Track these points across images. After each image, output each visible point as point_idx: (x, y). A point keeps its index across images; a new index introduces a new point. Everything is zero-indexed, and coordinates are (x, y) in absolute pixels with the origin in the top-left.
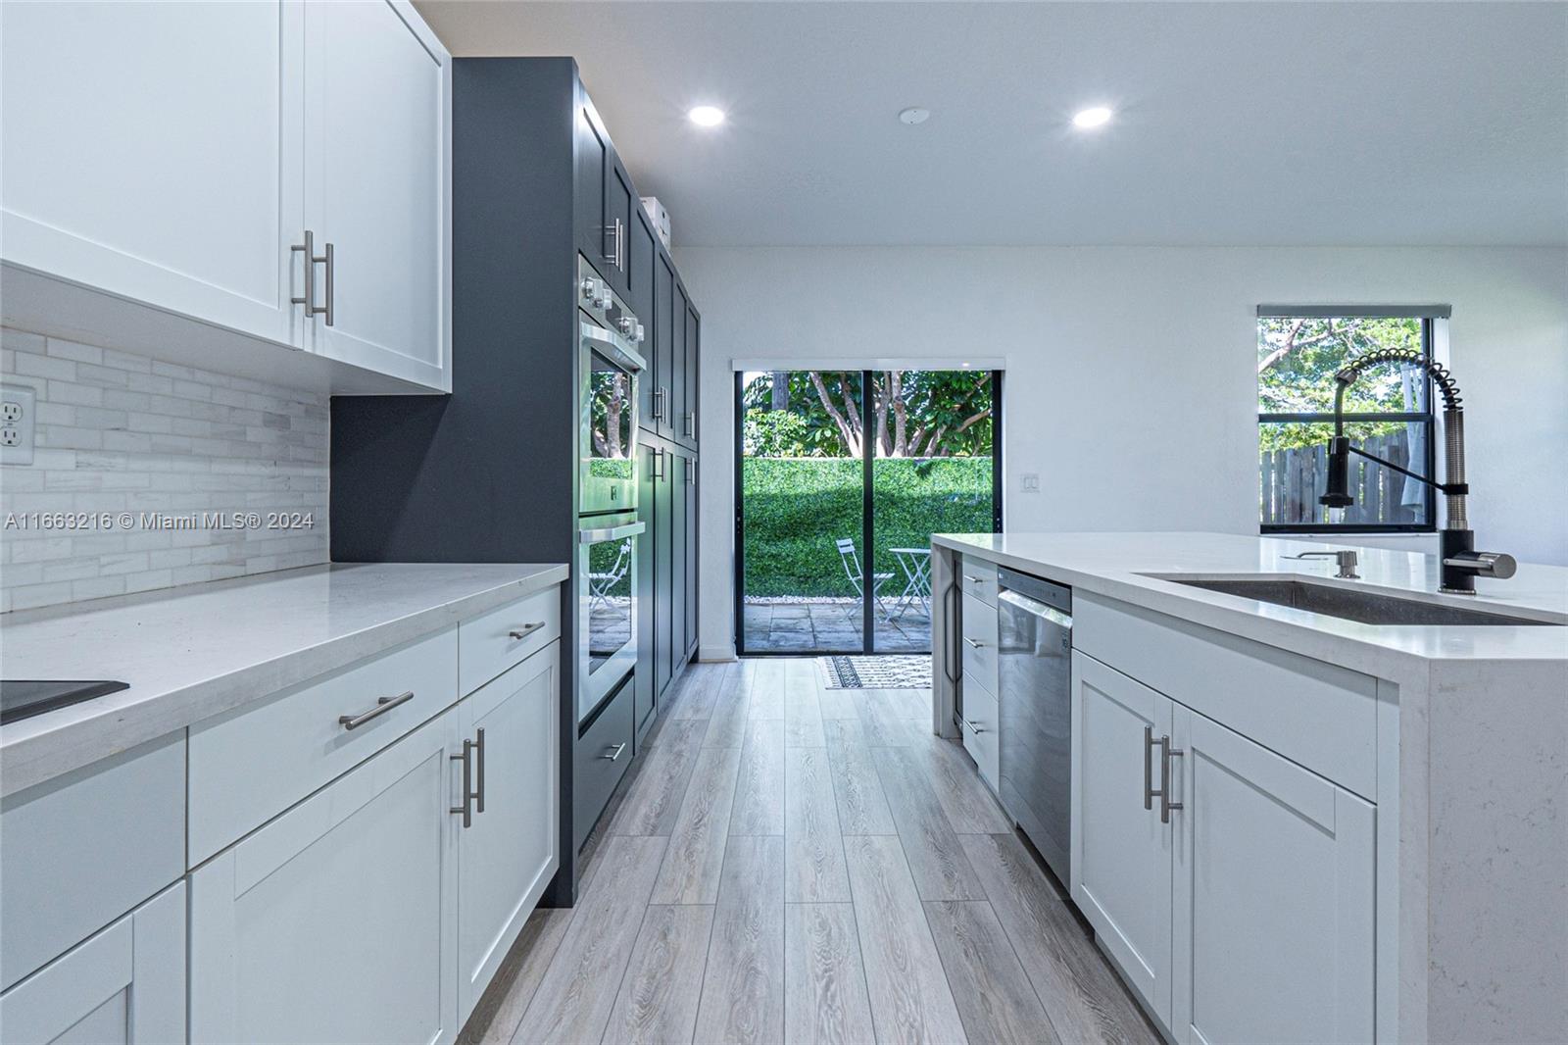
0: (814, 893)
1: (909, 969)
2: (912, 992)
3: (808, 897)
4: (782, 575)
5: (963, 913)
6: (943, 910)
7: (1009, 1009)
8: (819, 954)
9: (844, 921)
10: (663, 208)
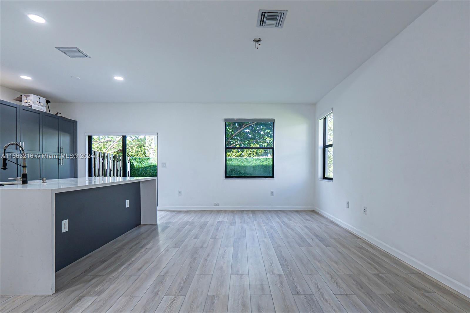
10: (39, 96)
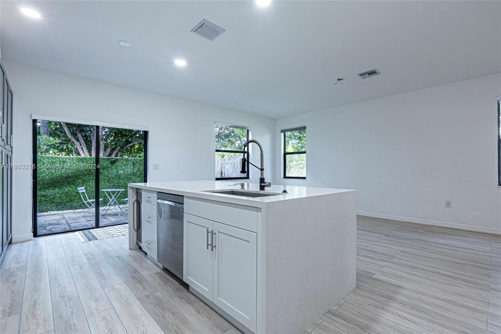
0: (98, 310)
1: (138, 318)
2: (141, 323)
3: (95, 312)
4: (48, 203)
5: (152, 297)
6: (145, 298)
7: (171, 316)
8: (105, 327)
9: (112, 314)
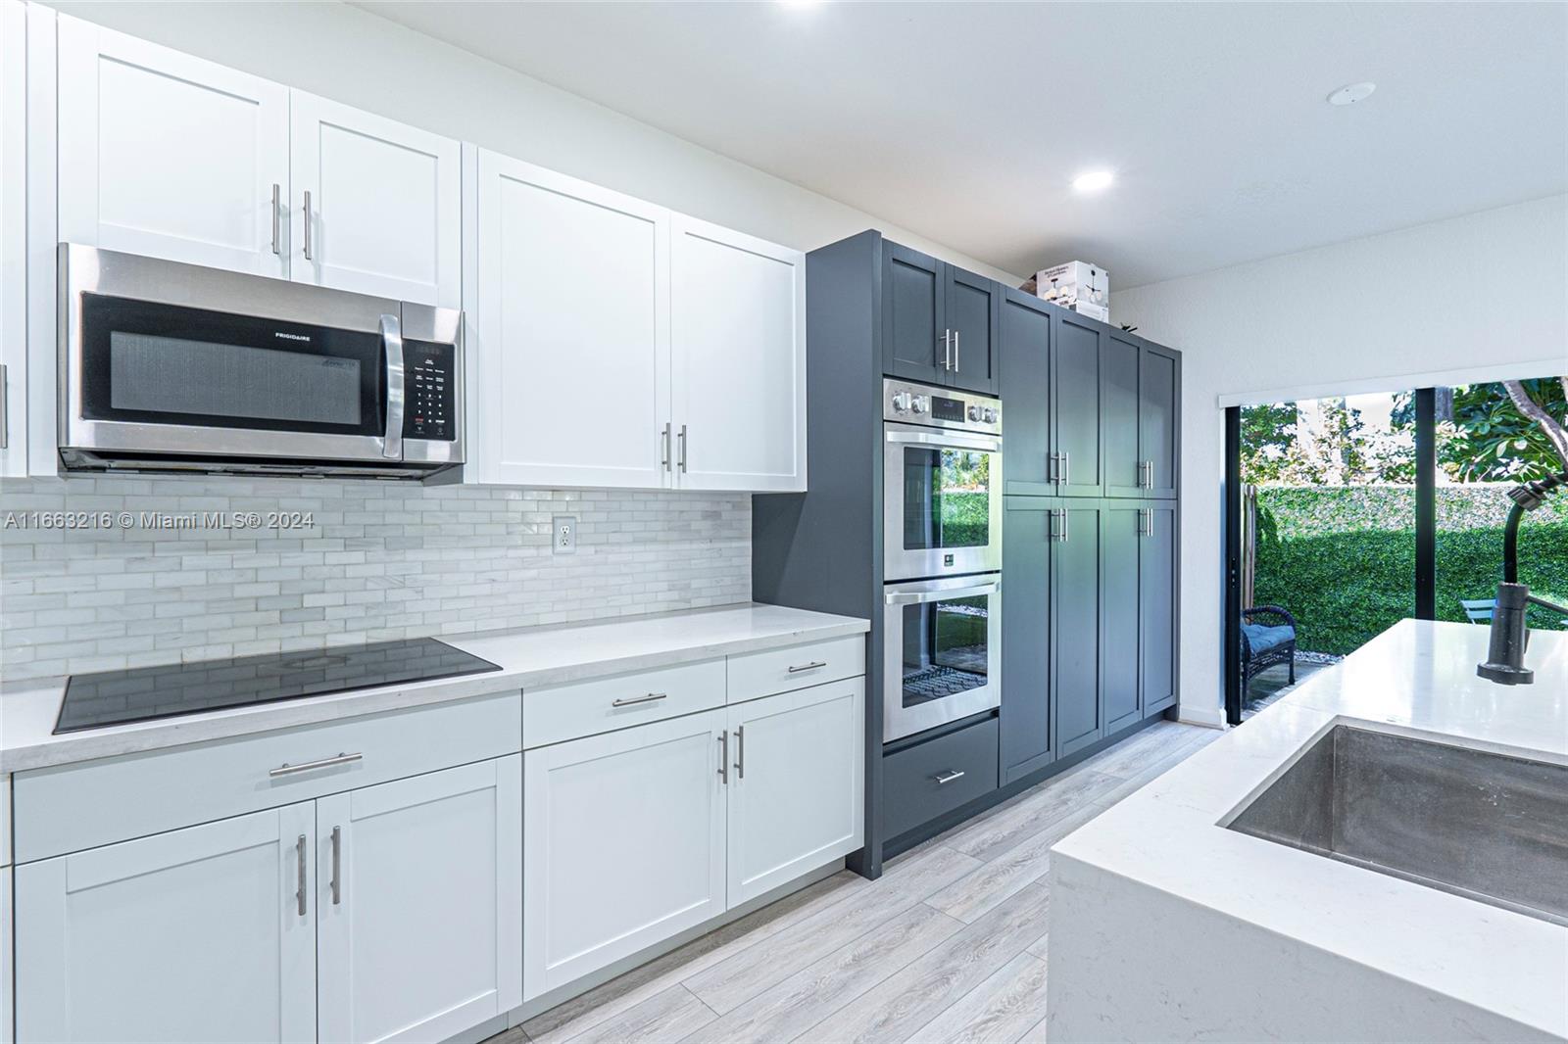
8: (1007, 998)
10: (1092, 267)
